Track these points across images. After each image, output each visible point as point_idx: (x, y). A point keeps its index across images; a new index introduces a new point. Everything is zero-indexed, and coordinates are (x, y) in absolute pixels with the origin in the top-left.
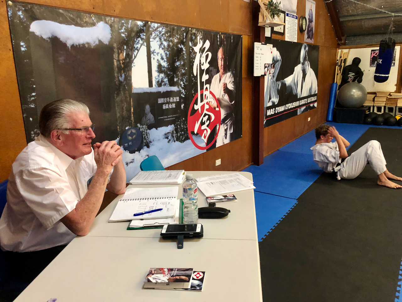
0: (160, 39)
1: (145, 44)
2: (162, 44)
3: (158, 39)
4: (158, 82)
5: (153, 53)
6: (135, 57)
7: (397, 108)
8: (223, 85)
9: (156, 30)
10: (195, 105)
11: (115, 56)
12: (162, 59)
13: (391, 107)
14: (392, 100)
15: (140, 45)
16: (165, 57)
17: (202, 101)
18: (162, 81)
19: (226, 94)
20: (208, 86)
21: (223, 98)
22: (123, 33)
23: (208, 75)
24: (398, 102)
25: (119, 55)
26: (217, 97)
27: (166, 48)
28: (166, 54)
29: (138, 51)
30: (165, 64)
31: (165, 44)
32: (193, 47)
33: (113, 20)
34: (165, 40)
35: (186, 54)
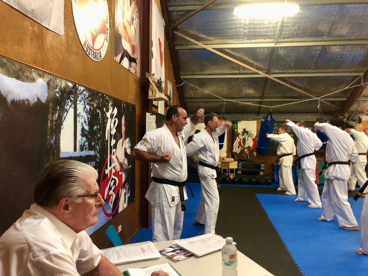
0: (84, 102)
1: (73, 106)
2: (85, 107)
3: (83, 102)
4: (81, 145)
5: (79, 116)
6: (65, 118)
7: (229, 169)
8: (124, 149)
9: (81, 93)
10: (106, 169)
11: (50, 116)
12: (85, 122)
13: (225, 168)
14: (225, 163)
15: (69, 106)
16: (87, 121)
17: (110, 166)
18: (84, 145)
19: (126, 158)
20: (115, 150)
21: (124, 162)
22: (57, 92)
23: (115, 140)
24: (230, 164)
25: (53, 116)
26: (120, 161)
27: (89, 112)
28: (88, 117)
29: (67, 112)
30: (87, 128)
31: (88, 107)
32: (106, 113)
33: (50, 77)
34: (88, 104)
35: (101, 119)
